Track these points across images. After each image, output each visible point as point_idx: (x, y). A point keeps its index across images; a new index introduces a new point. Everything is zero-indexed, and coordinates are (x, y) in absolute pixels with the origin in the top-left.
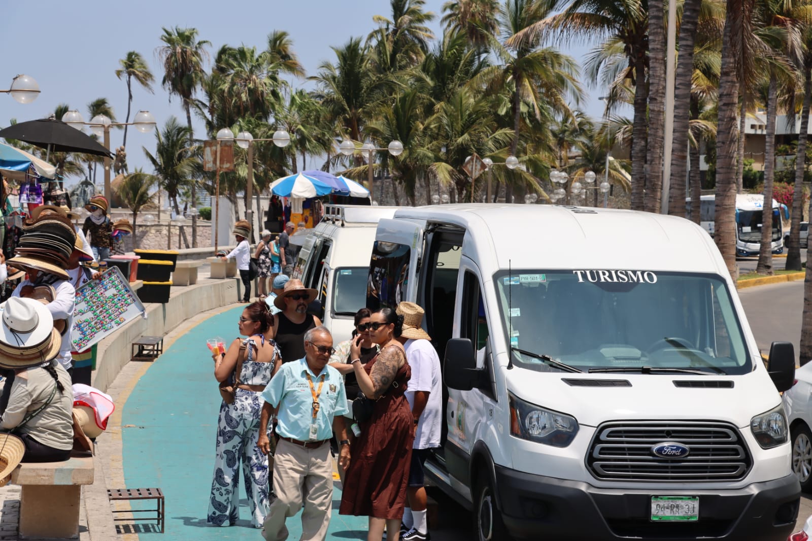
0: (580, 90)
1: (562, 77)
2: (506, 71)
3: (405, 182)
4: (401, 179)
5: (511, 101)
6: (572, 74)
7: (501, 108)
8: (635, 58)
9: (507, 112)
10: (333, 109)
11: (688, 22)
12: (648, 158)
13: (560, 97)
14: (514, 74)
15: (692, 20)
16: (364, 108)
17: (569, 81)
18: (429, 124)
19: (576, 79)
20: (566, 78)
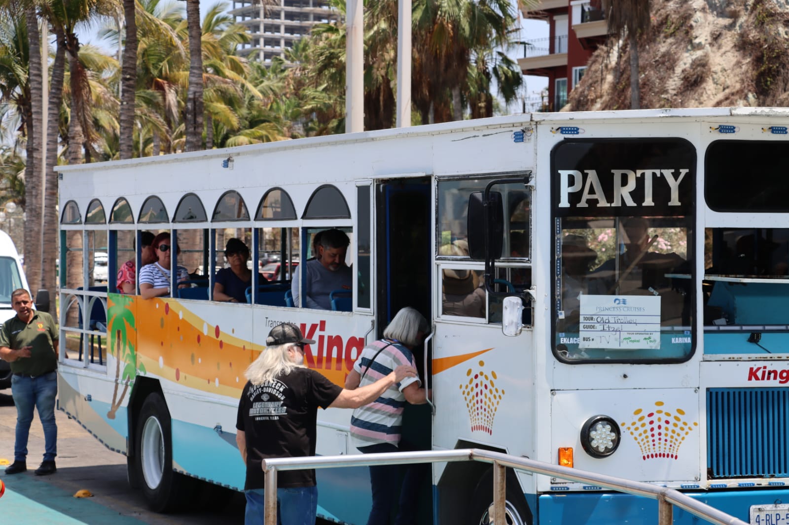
8: (25, 116)
11: (54, 97)
12: (34, 193)
15: (56, 96)
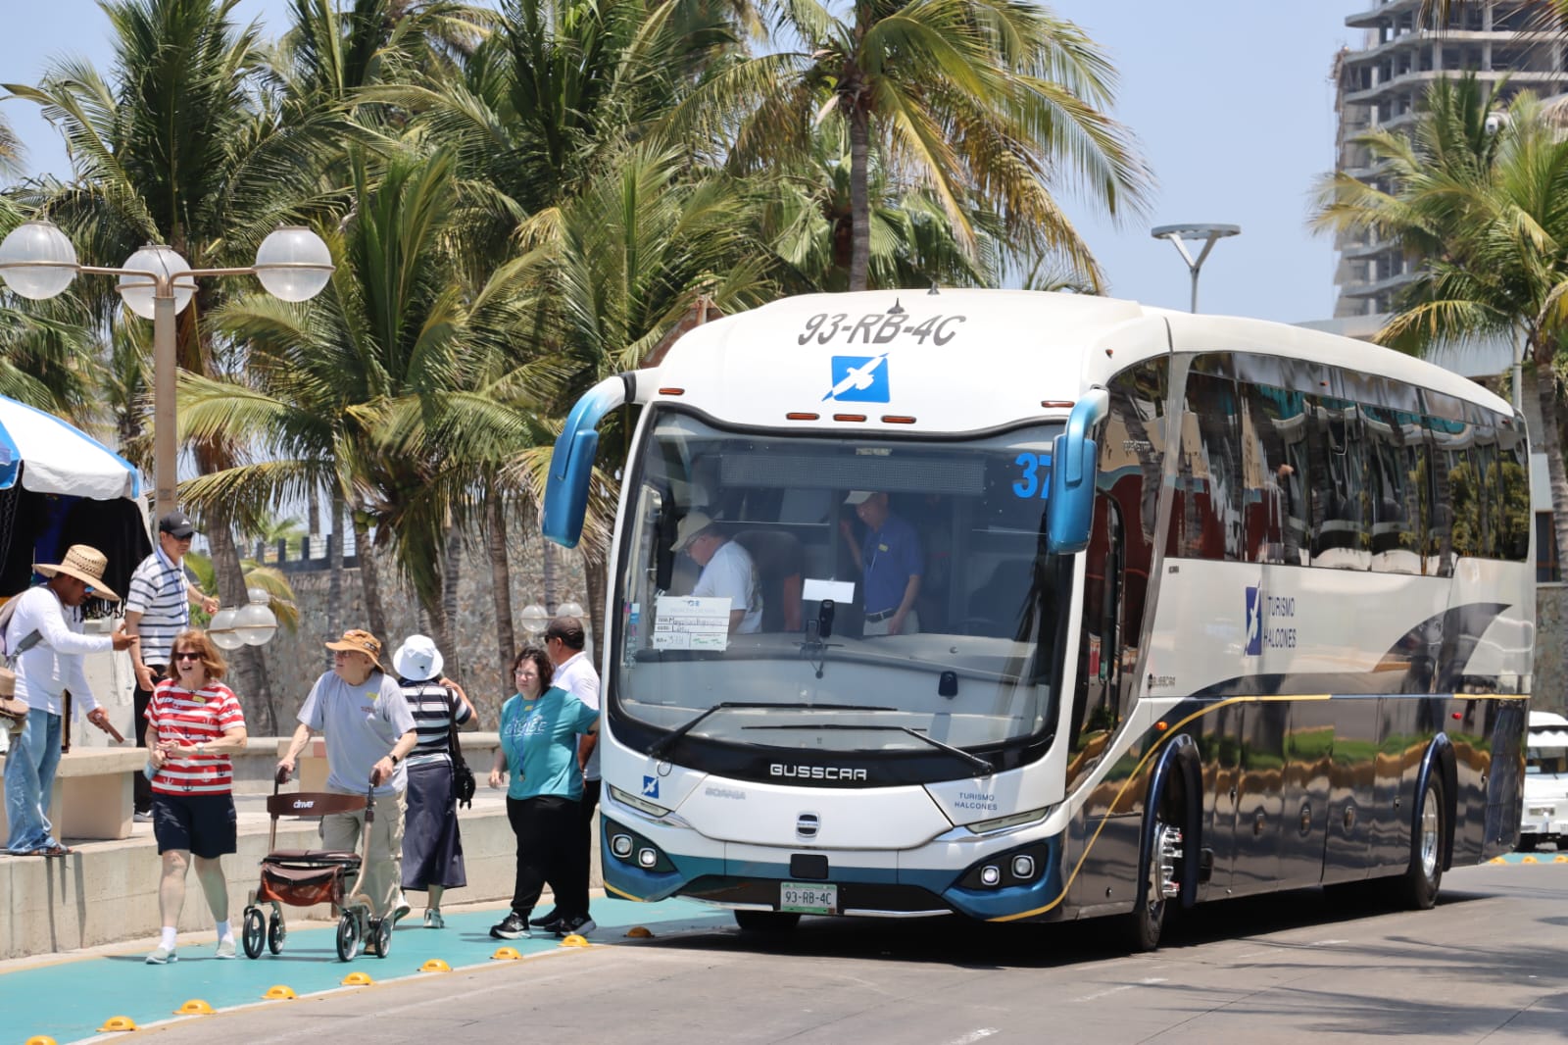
0: (1117, 154)
1: (1040, 101)
2: (814, 79)
3: (400, 534)
4: (383, 520)
5: (830, 211)
6: (1077, 93)
7: (788, 234)
9: (811, 256)
10: (98, 237)
13: (1035, 181)
14: (845, 89)
16: (230, 238)
17: (1068, 115)
18: (501, 294)
19: (1094, 107)
20: (1055, 106)
